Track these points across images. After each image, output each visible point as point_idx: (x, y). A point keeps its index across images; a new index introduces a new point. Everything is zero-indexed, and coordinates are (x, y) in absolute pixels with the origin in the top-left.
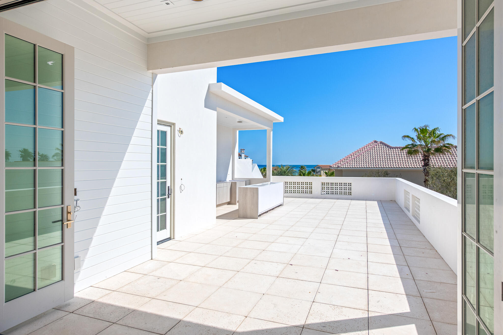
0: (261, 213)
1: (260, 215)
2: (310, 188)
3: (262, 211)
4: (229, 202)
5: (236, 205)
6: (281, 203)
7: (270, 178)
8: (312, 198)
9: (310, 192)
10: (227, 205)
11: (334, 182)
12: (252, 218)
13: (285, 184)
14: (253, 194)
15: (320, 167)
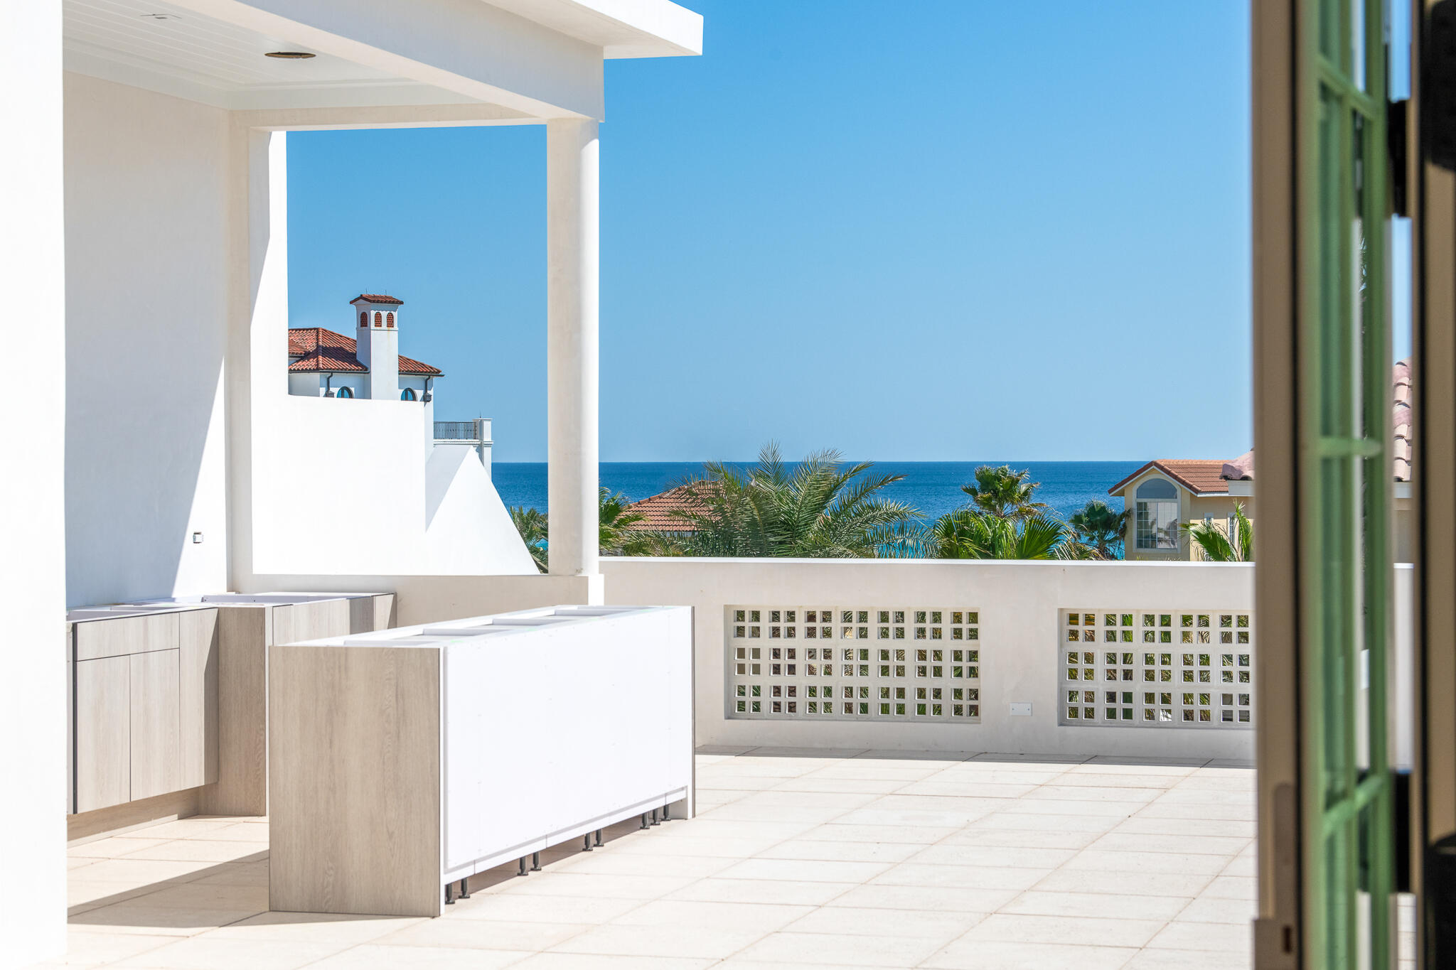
0: (467, 873)
1: (457, 892)
2: (965, 664)
3: (483, 854)
4: (196, 791)
5: (260, 818)
6: (667, 797)
7: (583, 575)
8: (982, 753)
9: (965, 702)
10: (179, 819)
11: (1176, 611)
12: (384, 913)
13: (733, 631)
14: (397, 700)
15: (1176, 477)
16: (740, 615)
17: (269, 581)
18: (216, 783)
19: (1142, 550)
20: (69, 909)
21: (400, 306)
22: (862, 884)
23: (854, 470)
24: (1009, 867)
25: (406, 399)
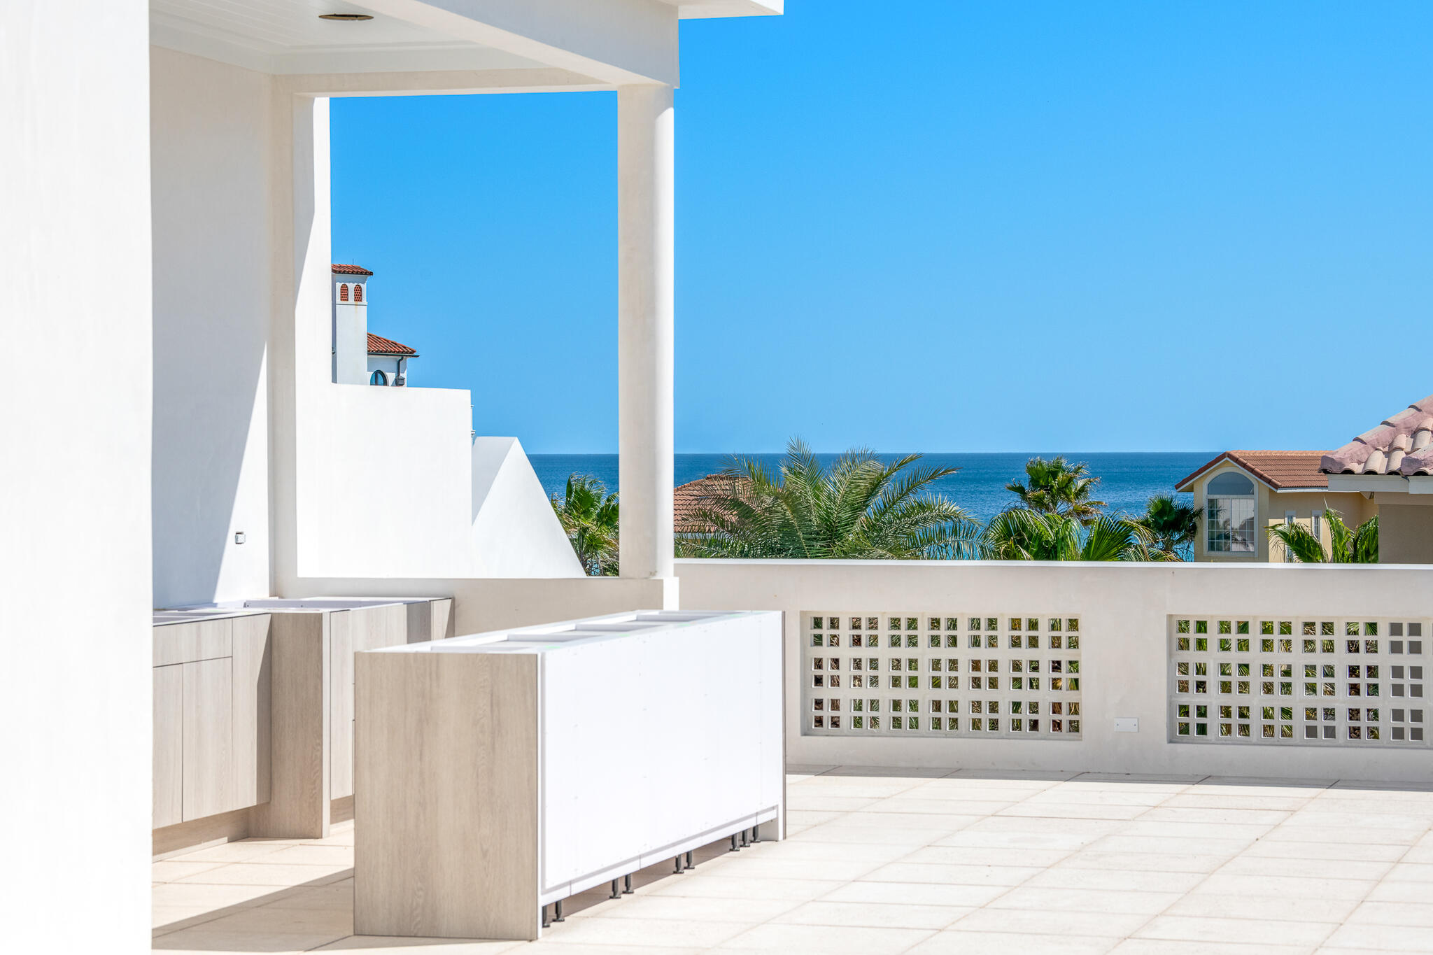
1: (556, 912)
2: (1065, 676)
3: (579, 875)
4: (247, 811)
5: (317, 840)
6: (758, 817)
7: (657, 577)
8: (1084, 773)
9: (1065, 717)
10: (229, 842)
11: (1297, 617)
12: (478, 937)
13: (810, 639)
14: (492, 711)
15: (1252, 471)
16: (818, 623)
17: (316, 585)
18: (269, 803)
19: (1213, 553)
20: (154, 930)
21: (369, 277)
22: (980, 908)
23: (901, 462)
24: (1135, 891)
25: (377, 384)
